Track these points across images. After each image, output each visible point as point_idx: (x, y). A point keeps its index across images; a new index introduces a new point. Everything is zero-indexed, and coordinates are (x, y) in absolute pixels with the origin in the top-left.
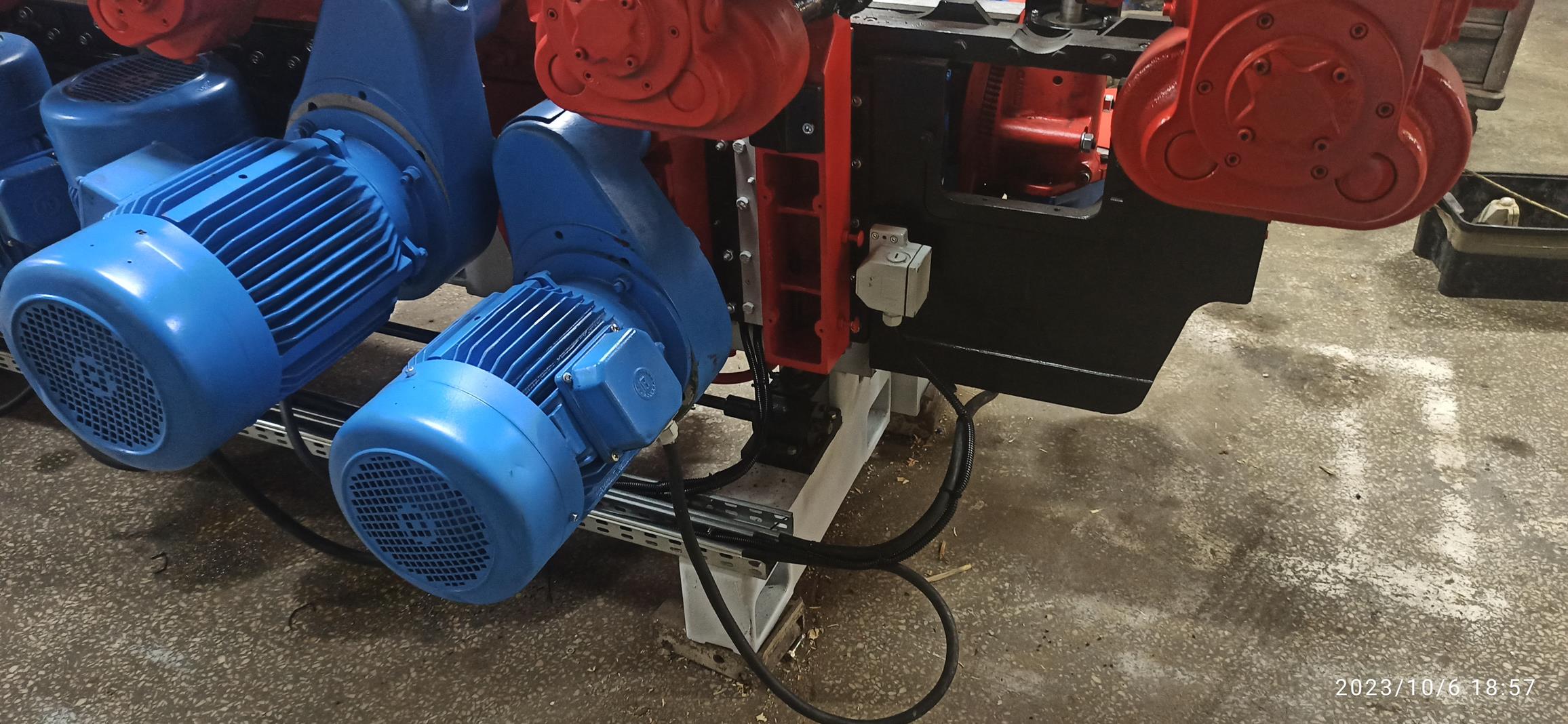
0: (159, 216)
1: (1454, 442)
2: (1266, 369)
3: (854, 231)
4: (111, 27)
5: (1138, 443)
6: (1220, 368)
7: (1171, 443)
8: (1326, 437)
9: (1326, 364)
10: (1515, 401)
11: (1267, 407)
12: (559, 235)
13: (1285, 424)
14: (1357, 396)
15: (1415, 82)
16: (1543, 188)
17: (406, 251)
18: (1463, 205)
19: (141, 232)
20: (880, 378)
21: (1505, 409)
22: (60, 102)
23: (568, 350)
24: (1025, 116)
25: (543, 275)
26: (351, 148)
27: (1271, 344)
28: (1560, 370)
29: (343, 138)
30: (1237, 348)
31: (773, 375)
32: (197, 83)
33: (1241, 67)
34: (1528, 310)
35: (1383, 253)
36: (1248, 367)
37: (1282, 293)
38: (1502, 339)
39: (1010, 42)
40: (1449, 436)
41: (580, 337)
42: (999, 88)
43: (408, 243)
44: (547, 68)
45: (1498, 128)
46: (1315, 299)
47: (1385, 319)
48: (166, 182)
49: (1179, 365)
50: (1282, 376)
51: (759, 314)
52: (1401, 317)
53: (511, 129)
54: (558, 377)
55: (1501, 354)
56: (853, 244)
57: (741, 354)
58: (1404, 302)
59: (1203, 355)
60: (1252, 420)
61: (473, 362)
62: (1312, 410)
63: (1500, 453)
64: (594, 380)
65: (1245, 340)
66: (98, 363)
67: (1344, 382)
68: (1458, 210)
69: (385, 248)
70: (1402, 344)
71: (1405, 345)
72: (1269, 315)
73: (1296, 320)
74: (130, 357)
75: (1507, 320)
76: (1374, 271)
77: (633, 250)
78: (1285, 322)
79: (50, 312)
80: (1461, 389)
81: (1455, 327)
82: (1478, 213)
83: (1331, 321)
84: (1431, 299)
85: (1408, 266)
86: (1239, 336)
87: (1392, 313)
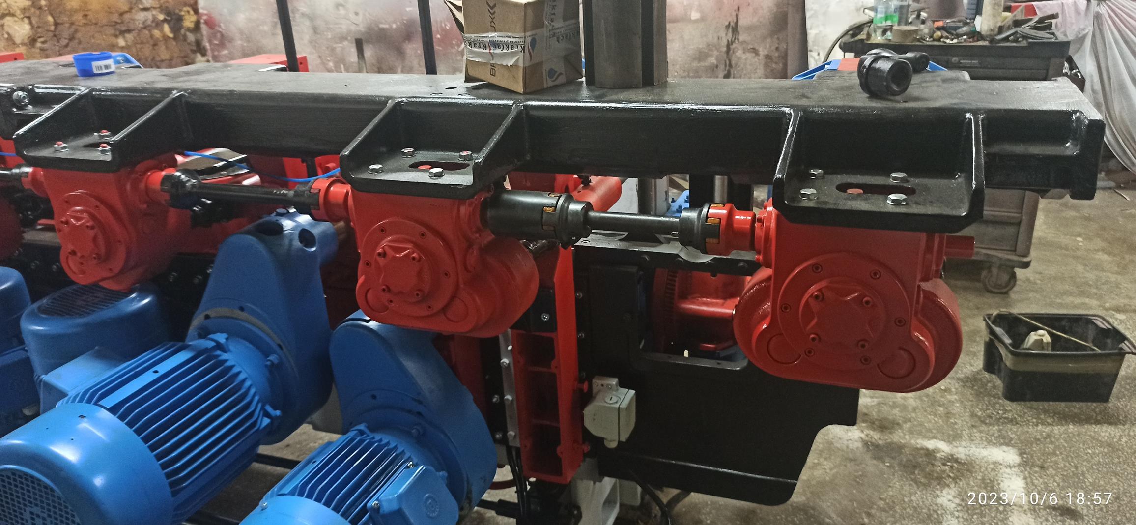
0: (96, 404)
1: (1025, 511)
2: (887, 459)
3: (581, 381)
4: (73, 271)
5: (801, 520)
6: (855, 460)
7: (823, 520)
8: (934, 511)
9: (930, 454)
10: (1065, 478)
11: (890, 489)
12: (374, 397)
13: (904, 501)
14: (954, 479)
15: (918, 302)
16: (1064, 323)
17: (267, 415)
18: (1011, 337)
19: (82, 417)
20: (608, 483)
21: (1059, 485)
22: (35, 317)
23: (378, 482)
24: (695, 298)
25: (362, 427)
26: (232, 346)
27: (889, 441)
28: (1094, 453)
29: (227, 339)
30: (866, 444)
31: (530, 483)
32: (128, 300)
33: (806, 296)
34: (1067, 410)
35: (962, 371)
36: (874, 458)
37: (894, 402)
38: (1051, 431)
39: (677, 255)
40: (1021, 507)
41: (387, 472)
42: (675, 281)
43: (269, 408)
44: (364, 295)
45: (1032, 279)
46: (918, 406)
47: (968, 419)
48: (102, 379)
49: (826, 459)
50: (900, 464)
51: (518, 440)
52: (979, 418)
53: (342, 327)
54: (369, 505)
55: (1052, 443)
56: (581, 390)
57: (508, 467)
58: (980, 407)
59: (843, 451)
60: (881, 499)
61: (309, 496)
62: (923, 490)
63: (1059, 518)
64: (395, 506)
65: (871, 438)
66: (42, 512)
67: (943, 467)
68: (1008, 341)
69: (251, 415)
70: (981, 438)
71: (984, 439)
72: (886, 419)
73: (905, 422)
74: (66, 507)
75: (1053, 417)
76: (957, 384)
77: (425, 406)
78: (898, 424)
79: (12, 477)
80: (1026, 470)
81: (1017, 423)
82: (1023, 341)
83: (930, 422)
84: (998, 403)
85: (981, 380)
86: (867, 435)
87: (973, 415)
